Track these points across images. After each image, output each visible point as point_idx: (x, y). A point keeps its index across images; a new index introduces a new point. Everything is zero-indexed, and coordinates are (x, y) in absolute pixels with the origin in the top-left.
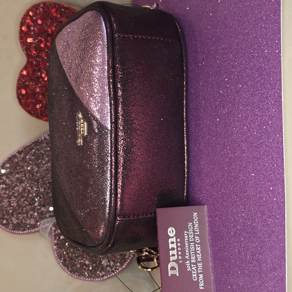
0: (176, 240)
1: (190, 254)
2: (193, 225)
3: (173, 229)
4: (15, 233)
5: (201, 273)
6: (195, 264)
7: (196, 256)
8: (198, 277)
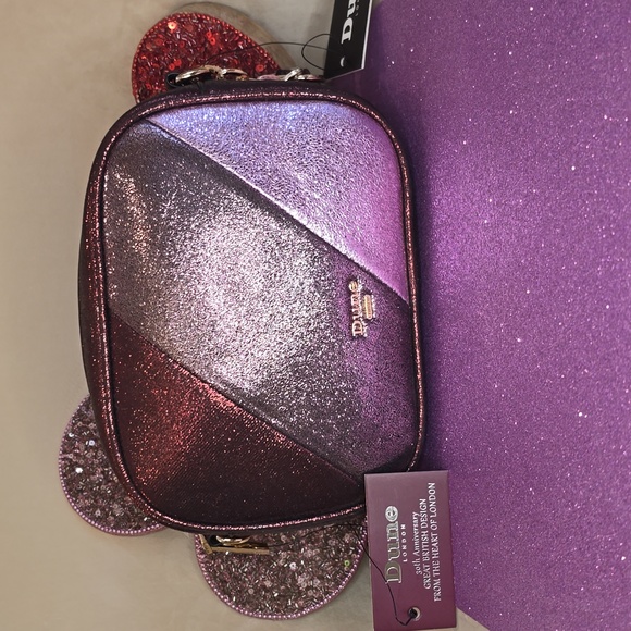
0: (400, 527)
1: (421, 548)
2: (428, 503)
3: (395, 510)
4: (120, 535)
5: (437, 577)
6: (429, 563)
7: (430, 551)
8: (432, 583)
